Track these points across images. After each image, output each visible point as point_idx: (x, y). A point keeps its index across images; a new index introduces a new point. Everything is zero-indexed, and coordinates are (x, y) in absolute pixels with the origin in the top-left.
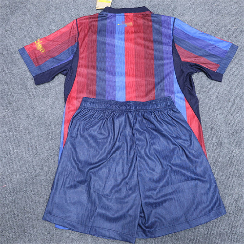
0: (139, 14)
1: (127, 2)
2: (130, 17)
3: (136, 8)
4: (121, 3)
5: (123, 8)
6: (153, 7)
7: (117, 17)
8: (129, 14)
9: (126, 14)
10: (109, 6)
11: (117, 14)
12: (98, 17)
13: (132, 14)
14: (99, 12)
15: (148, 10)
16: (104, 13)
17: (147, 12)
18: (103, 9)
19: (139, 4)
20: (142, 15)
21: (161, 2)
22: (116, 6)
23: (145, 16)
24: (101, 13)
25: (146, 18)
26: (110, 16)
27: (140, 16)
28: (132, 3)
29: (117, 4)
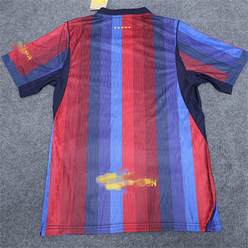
0: (139, 16)
1: (125, 2)
2: (129, 19)
3: (136, 9)
5: (121, 9)
6: (155, 8)
7: (114, 19)
8: (127, 16)
9: (124, 16)
10: (105, 7)
11: (113, 16)
12: (92, 20)
13: (131, 16)
14: (93, 13)
15: (149, 12)
16: (99, 15)
17: (148, 14)
18: (98, 10)
19: (139, 4)
20: (142, 17)
21: (163, 2)
22: (112, 7)
23: (146, 18)
24: (95, 14)
25: (147, 21)
26: (106, 18)
27: (139, 18)
28: (131, 3)
29: (114, 4)
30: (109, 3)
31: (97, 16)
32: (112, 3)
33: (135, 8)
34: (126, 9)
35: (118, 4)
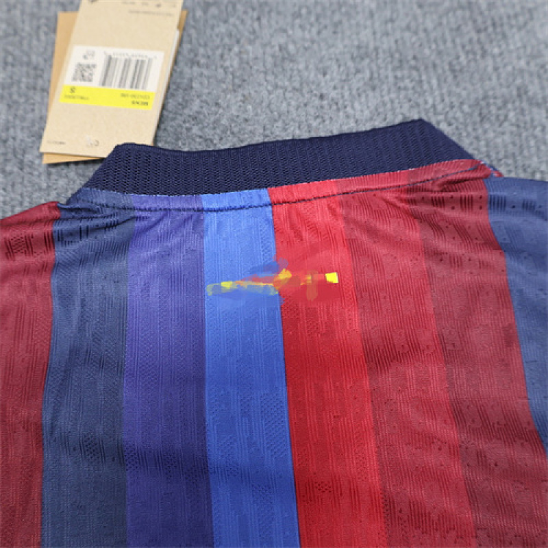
0: (387, 184)
1: (285, 89)
2: (320, 214)
3: (358, 134)
4: (234, 100)
5: (258, 139)
6: (483, 118)
7: (211, 220)
8: (301, 189)
9: (281, 192)
10: (145, 137)
11: (208, 200)
12: (50, 241)
13: (331, 186)
15: (452, 150)
16: (102, 197)
17: (450, 170)
19: (373, 99)
20: (409, 191)
21: (531, 74)
22: (195, 130)
23: (440, 202)
24: (75, 197)
25: (450, 222)
26: (154, 217)
27: (389, 196)
28: (322, 97)
29: (205, 110)
30: (171, 104)
31: (90, 212)
32: (196, 106)
33: (350, 127)
34: (294, 142)
35: (234, 111)
